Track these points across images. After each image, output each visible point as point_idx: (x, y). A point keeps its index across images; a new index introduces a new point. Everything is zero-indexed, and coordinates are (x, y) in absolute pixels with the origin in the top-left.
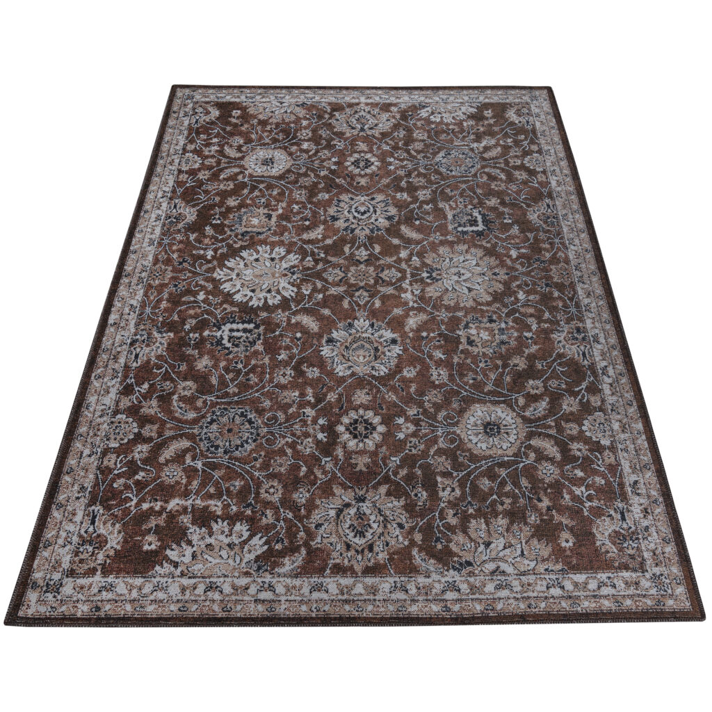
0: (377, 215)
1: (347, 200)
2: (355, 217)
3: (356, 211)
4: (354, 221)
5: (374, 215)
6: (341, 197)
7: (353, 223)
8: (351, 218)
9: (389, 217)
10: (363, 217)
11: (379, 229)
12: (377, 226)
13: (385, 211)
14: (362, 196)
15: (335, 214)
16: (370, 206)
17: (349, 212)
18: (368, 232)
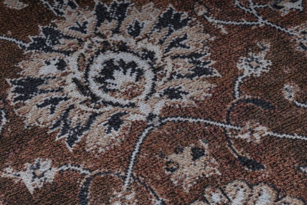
0: (69, 79)
1: (184, 85)
2: (123, 48)
3: (133, 65)
4: (118, 38)
5: (79, 75)
6: (207, 85)
7: (116, 31)
8: (131, 42)
9: (34, 90)
10: (101, 58)
11: (39, 45)
12: (49, 50)
13: (55, 101)
14: (151, 117)
15: (178, 33)
16: (108, 97)
17: (150, 55)
18: (63, 28)
